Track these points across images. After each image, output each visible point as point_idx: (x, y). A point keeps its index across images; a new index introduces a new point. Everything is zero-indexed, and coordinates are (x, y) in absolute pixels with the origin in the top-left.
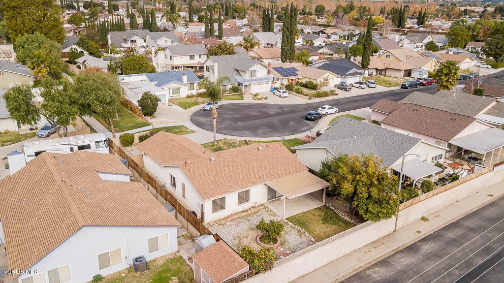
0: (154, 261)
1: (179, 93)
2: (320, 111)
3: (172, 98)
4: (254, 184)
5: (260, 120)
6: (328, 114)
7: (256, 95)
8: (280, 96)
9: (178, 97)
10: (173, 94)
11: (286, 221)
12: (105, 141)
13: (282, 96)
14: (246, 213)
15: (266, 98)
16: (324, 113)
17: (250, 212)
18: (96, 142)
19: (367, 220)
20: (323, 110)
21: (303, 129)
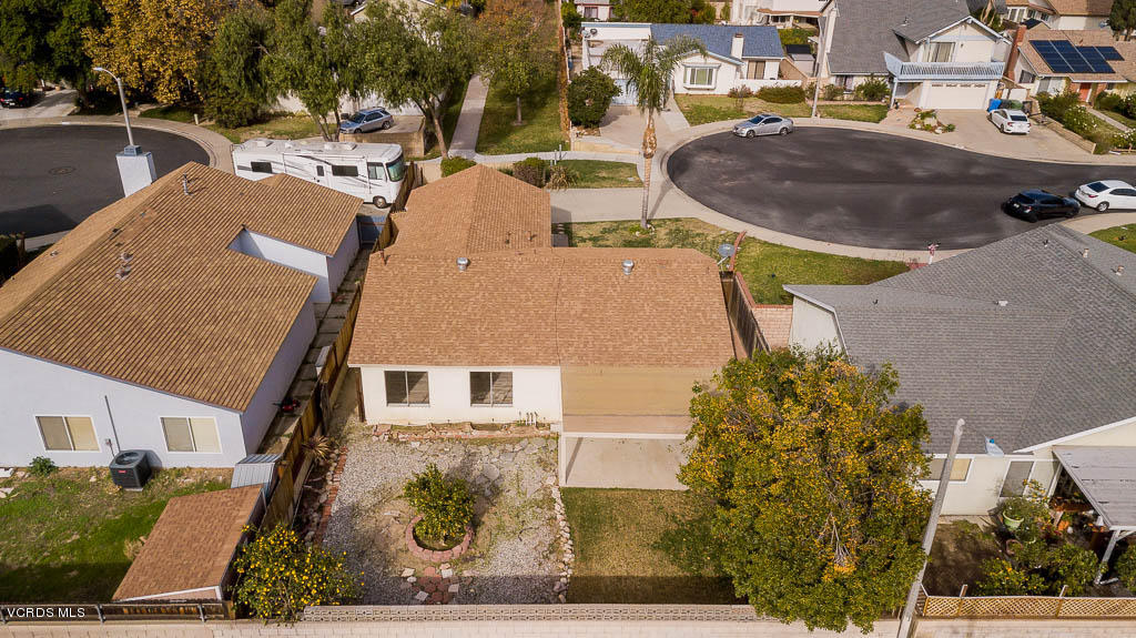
0: (179, 473)
2: (1086, 195)
4: (526, 360)
5: (857, 187)
7: (929, 114)
8: (1001, 130)
9: (707, 93)
11: (556, 494)
12: (388, 165)
13: (1007, 127)
14: (486, 434)
15: (950, 129)
16: (1093, 203)
17: (498, 434)
18: (369, 164)
20: (1093, 193)
21: (961, 240)
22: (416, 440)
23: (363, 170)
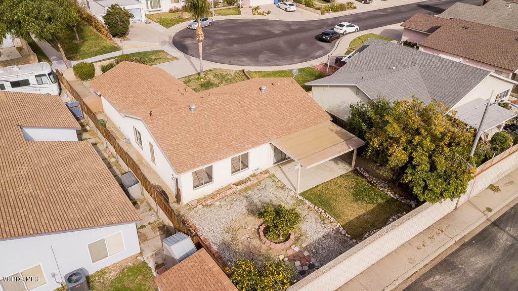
0: (103, 272)
1: (160, 7)
2: (338, 29)
3: (151, 13)
4: (255, 144)
5: (262, 42)
6: (347, 34)
7: (257, 8)
8: (286, 10)
9: (159, 12)
10: (152, 8)
11: (301, 198)
12: (49, 74)
13: (288, 9)
14: (244, 186)
15: (269, 13)
16: (342, 32)
17: (249, 183)
18: (36, 76)
19: (425, 201)
20: (341, 28)
21: (317, 54)
22: (217, 201)
23: (32, 80)
